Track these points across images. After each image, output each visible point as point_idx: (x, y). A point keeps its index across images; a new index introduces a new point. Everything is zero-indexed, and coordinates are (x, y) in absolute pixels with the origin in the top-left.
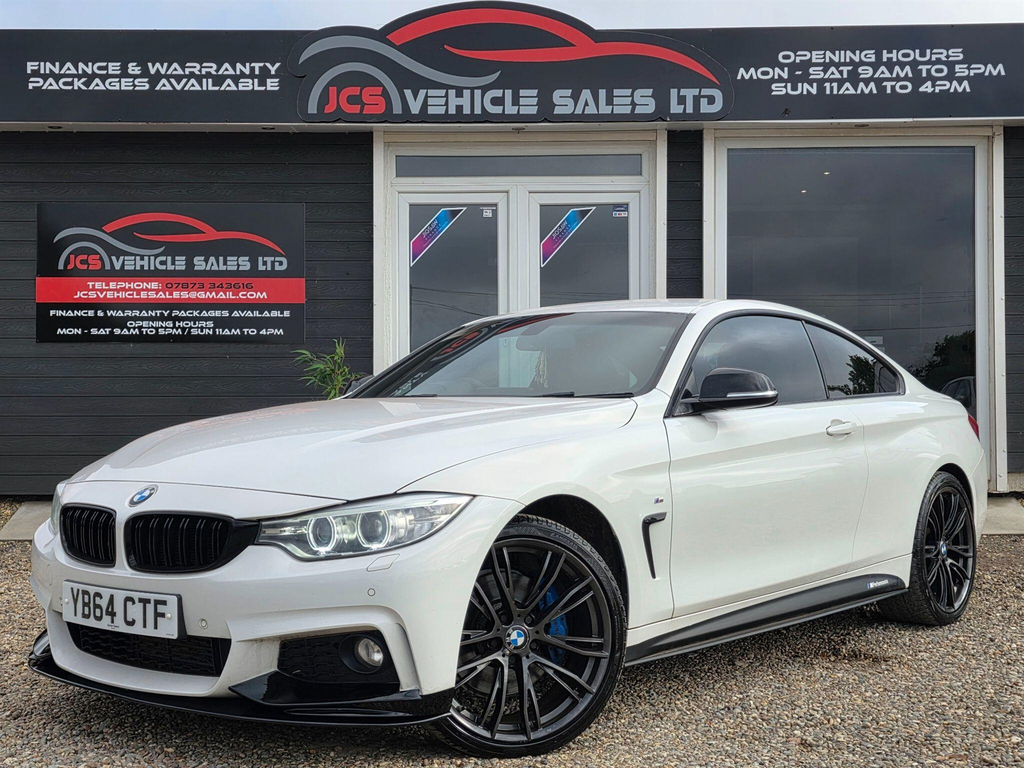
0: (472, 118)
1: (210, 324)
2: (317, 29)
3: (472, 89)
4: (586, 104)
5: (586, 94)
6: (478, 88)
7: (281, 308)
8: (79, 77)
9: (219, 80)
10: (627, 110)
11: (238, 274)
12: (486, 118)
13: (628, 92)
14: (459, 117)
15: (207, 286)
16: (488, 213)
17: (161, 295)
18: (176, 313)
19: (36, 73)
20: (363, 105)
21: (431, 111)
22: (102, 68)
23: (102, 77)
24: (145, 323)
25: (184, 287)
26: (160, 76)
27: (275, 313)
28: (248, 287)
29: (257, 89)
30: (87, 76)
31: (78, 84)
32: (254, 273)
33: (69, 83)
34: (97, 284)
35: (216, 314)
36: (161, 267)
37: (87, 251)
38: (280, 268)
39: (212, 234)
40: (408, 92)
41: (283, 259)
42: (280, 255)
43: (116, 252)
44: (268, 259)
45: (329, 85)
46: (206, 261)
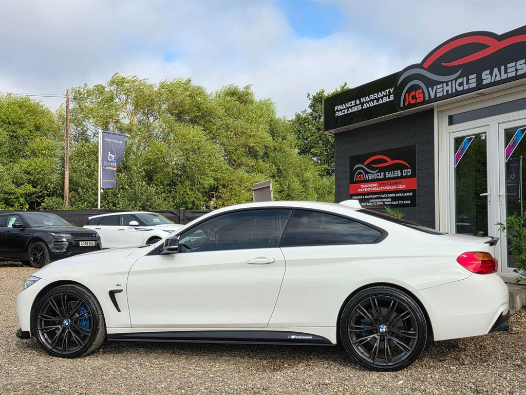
0: (453, 95)
1: (390, 200)
2: (402, 70)
3: (451, 81)
4: (496, 76)
5: (496, 70)
6: (453, 80)
7: (409, 191)
8: (345, 109)
9: (378, 100)
10: (513, 74)
11: (397, 178)
12: (458, 93)
13: (514, 64)
14: (448, 96)
15: (389, 184)
16: (483, 138)
17: (378, 189)
18: (382, 196)
19: (337, 111)
20: (416, 99)
21: (438, 95)
22: (351, 104)
23: (351, 107)
24: (374, 200)
25: (383, 185)
26: (364, 103)
27: (408, 194)
28: (400, 183)
29: (388, 100)
30: (348, 108)
31: (346, 112)
32: (402, 177)
33: (344, 112)
34: (363, 186)
35: (391, 195)
36: (378, 177)
37: (360, 173)
38: (409, 174)
39: (390, 162)
40: (430, 89)
41: (410, 170)
42: (409, 168)
43: (367, 173)
44: (406, 170)
45: (406, 93)
46: (389, 173)
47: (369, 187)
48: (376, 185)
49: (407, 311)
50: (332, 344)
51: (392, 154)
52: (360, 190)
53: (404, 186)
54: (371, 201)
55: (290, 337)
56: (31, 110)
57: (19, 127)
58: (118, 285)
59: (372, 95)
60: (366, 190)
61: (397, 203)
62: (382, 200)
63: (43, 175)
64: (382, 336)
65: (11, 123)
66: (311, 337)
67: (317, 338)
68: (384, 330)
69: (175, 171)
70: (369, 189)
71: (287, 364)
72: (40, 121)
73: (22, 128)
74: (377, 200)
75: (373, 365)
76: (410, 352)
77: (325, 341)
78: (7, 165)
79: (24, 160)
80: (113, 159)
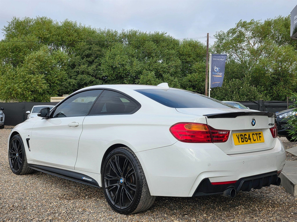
49: (132, 168)
50: (99, 186)
55: (83, 178)
57: (188, 57)
58: (29, 136)
63: (198, 82)
64: (121, 185)
67: (93, 181)
72: (200, 51)
76: (132, 201)
77: (96, 184)
78: (180, 77)
79: (189, 75)
80: (218, 70)
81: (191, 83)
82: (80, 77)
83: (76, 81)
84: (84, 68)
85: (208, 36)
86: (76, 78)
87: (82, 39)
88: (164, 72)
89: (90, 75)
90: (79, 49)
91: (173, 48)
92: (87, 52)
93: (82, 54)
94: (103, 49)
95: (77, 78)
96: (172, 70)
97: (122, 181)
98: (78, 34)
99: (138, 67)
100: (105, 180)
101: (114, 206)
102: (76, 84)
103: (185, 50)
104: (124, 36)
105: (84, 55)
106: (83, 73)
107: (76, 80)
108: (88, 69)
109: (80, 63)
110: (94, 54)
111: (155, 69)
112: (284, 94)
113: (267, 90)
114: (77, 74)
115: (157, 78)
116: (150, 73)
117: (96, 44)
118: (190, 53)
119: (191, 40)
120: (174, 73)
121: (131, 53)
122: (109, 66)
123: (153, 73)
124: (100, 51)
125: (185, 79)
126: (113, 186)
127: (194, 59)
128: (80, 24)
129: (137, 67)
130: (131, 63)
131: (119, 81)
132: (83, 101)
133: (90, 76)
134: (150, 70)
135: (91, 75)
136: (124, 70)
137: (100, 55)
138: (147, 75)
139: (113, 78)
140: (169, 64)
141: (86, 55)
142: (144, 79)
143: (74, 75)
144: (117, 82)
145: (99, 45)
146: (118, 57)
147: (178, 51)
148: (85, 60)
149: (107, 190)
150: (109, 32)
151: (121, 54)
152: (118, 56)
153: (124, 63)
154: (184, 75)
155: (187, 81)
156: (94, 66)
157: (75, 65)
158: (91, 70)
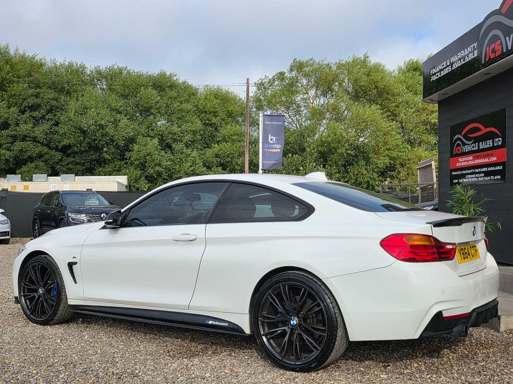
1: (483, 175)
7: (499, 164)
8: (438, 72)
9: (464, 58)
11: (490, 149)
15: (483, 156)
17: (473, 162)
18: (476, 171)
19: (432, 75)
20: (495, 52)
22: (443, 66)
23: (443, 70)
24: (469, 176)
25: (478, 158)
26: (453, 63)
27: (498, 168)
28: (492, 155)
29: (473, 57)
30: (440, 71)
31: (439, 75)
32: (493, 148)
33: (437, 76)
34: (460, 160)
35: (484, 169)
36: (473, 149)
37: (459, 145)
38: (500, 144)
39: (484, 130)
40: (507, 38)
41: (500, 139)
42: (500, 137)
43: (464, 144)
44: (497, 139)
45: (487, 47)
46: (482, 144)
47: (465, 161)
48: (471, 158)
49: (317, 302)
50: (245, 333)
51: (485, 120)
52: (458, 165)
53: (495, 159)
54: (467, 176)
55: (208, 322)
56: (223, 98)
57: (214, 115)
58: (74, 257)
59: (460, 53)
60: (463, 164)
61: (489, 178)
62: (477, 175)
63: (231, 158)
64: (293, 329)
65: (208, 112)
66: (227, 325)
67: (232, 326)
68: (295, 322)
69: (349, 152)
70: (465, 163)
71: (212, 352)
72: (232, 108)
73: (216, 117)
74: (472, 176)
75: (281, 363)
76: (319, 351)
77: (238, 329)
78: (201, 150)
79: (216, 145)
80: (274, 141)
81: (219, 160)
82: (19, 145)
83: (11, 153)
84: (27, 129)
85: (248, 83)
86: (10, 147)
87: (19, 77)
88: (175, 140)
89: (38, 142)
90: (15, 95)
91: (188, 101)
92: (32, 101)
93: (22, 104)
94: (62, 97)
95: (12, 148)
96: (188, 137)
97: (294, 322)
98: (12, 67)
99: (129, 131)
100: (259, 322)
101: (281, 361)
102: (11, 160)
103: (209, 104)
104: (99, 75)
105: (25, 107)
106: (24, 138)
107: (10, 150)
108: (33, 132)
109: (18, 120)
110: (46, 106)
111: (159, 134)
112: (366, 180)
113: (339, 172)
114: (12, 140)
115: (161, 149)
116: (150, 141)
117: (50, 88)
118: (217, 110)
119: (218, 88)
120: (190, 143)
121: (115, 106)
122: (76, 128)
123: (156, 141)
124: (55, 99)
125: (209, 153)
126: (277, 331)
127: (223, 120)
128: (17, 50)
129: (127, 131)
130: (116, 123)
131: (93, 154)
132: (27, 189)
133: (39, 145)
134: (149, 136)
135: (40, 143)
136: (103, 136)
137: (57, 107)
138: (145, 145)
139: (83, 149)
140: (183, 127)
141: (29, 107)
142: (140, 151)
143: (7, 143)
144: (90, 155)
145: (54, 89)
146: (92, 112)
147: (196, 106)
148: (28, 115)
149: (264, 338)
150: (71, 65)
151: (96, 108)
152: (93, 110)
153: (103, 122)
154: (206, 146)
155: (212, 157)
156: (45, 126)
157: (9, 125)
158: (41, 133)
